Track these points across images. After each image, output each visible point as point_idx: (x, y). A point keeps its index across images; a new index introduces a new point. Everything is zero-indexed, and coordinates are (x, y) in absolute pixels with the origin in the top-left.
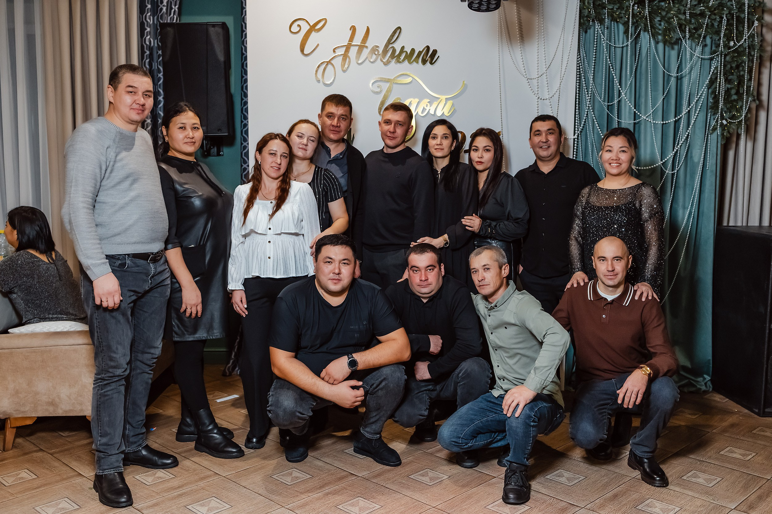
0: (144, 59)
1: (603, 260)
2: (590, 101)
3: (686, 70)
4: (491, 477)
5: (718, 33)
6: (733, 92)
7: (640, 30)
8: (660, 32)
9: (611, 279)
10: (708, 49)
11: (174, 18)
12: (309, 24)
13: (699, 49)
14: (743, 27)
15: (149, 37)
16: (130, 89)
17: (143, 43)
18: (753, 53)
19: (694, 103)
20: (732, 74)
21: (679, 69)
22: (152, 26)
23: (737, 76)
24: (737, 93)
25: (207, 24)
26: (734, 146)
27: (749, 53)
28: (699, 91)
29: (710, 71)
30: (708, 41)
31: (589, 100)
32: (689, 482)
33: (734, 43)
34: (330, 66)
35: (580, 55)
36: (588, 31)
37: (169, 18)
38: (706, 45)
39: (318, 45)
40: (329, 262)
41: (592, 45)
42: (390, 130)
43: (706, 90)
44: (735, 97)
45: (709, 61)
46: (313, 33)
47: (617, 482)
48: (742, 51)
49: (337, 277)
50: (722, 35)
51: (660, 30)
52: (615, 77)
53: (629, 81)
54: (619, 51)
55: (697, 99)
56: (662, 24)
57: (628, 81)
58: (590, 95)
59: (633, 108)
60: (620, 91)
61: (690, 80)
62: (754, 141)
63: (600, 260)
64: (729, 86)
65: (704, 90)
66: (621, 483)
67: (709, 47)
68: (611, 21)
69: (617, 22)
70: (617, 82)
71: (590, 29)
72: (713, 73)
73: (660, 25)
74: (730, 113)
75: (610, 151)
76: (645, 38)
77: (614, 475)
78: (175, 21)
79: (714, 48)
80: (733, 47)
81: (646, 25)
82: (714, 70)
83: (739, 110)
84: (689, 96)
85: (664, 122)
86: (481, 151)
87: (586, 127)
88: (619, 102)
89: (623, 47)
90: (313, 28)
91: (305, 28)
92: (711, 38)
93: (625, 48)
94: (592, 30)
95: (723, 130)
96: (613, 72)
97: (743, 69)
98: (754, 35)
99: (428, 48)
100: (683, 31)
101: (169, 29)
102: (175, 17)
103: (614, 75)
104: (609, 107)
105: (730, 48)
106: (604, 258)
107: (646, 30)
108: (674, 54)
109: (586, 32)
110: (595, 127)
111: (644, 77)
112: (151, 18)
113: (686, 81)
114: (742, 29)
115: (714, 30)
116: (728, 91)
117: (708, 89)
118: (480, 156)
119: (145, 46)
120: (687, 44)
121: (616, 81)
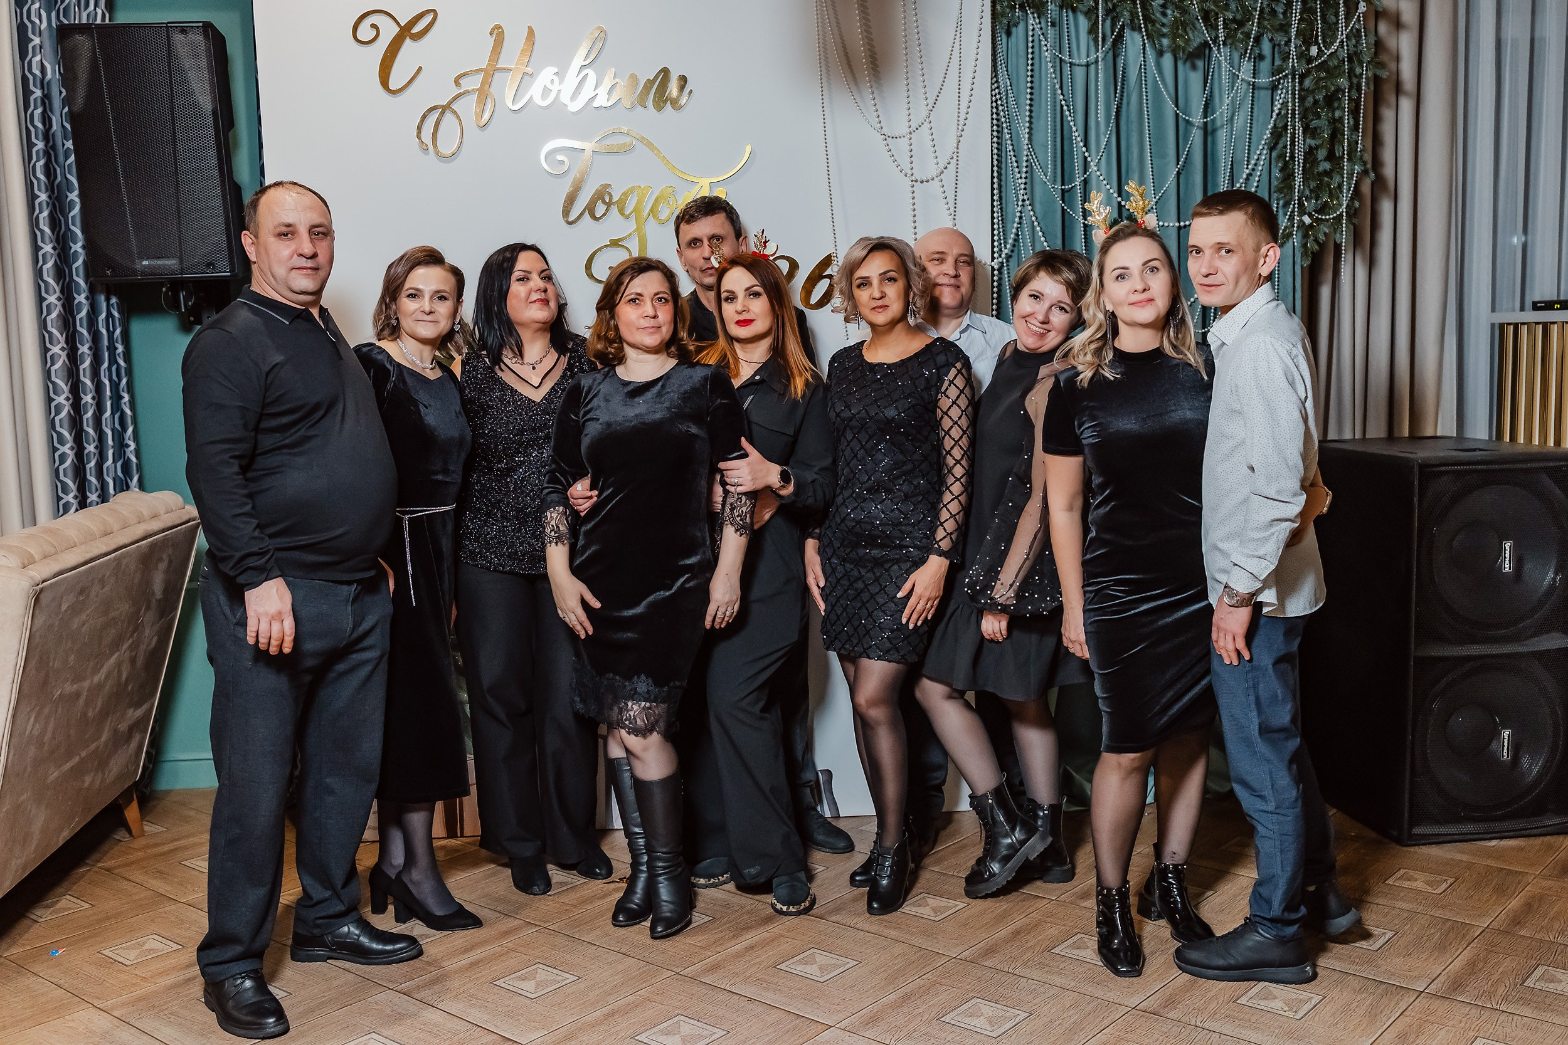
0: (29, 107)
3: (1222, 112)
4: (821, 1027)
5: (1284, 28)
6: (1322, 154)
7: (1123, 27)
8: (1165, 30)
10: (1265, 66)
11: (96, 13)
12: (398, 23)
13: (1247, 66)
14: (1337, 15)
15: (38, 58)
17: (27, 72)
18: (1358, 71)
19: (1241, 181)
20: (1319, 117)
21: (1208, 108)
22: (46, 34)
23: (1329, 121)
24: (1331, 157)
25: (167, 27)
27: (1351, 71)
28: (1252, 152)
29: (1272, 111)
30: (1266, 47)
31: (1023, 186)
32: (1253, 1011)
33: (1319, 49)
34: (448, 116)
35: (997, 82)
36: (1014, 30)
37: (84, 15)
38: (1261, 57)
39: (420, 68)
41: (1022, 60)
43: (1265, 152)
44: (1326, 166)
45: (1270, 92)
46: (408, 41)
47: (1097, 1020)
48: (1336, 67)
50: (1293, 34)
51: (1163, 25)
52: (1074, 129)
53: (1103, 135)
54: (1080, 72)
55: (1247, 171)
56: (1169, 12)
57: (1102, 137)
59: (1116, 195)
60: (1086, 158)
61: (1232, 131)
62: (1371, 259)
64: (1312, 142)
65: (1261, 151)
66: (1106, 1022)
67: (1268, 60)
68: (1061, 7)
69: (1074, 10)
70: (1079, 139)
71: (1016, 25)
72: (1278, 115)
73: (1164, 14)
74: (1317, 201)
76: (1134, 41)
77: (1092, 1005)
78: (99, 21)
79: (1278, 62)
80: (1316, 59)
81: (1134, 16)
82: (1280, 109)
83: (1335, 193)
84: (1232, 165)
85: (1182, 224)
88: (1086, 182)
89: (1088, 65)
90: (406, 32)
91: (389, 31)
92: (1271, 40)
93: (1092, 67)
94: (1021, 26)
95: (1305, 236)
96: (1069, 118)
97: (1340, 105)
98: (1359, 31)
99: (665, 72)
100: (1212, 26)
101: (79, 38)
102: (99, 12)
103: (1072, 123)
104: (1066, 194)
105: (1310, 60)
107: (1135, 28)
108: (1196, 78)
109: (1009, 34)
110: (1036, 237)
111: (1134, 127)
112: (43, 13)
113: (1222, 136)
114: (1333, 18)
115: (1278, 22)
116: (1310, 153)
117: (1271, 149)
119: (31, 78)
120: (1221, 56)
121: (1077, 136)
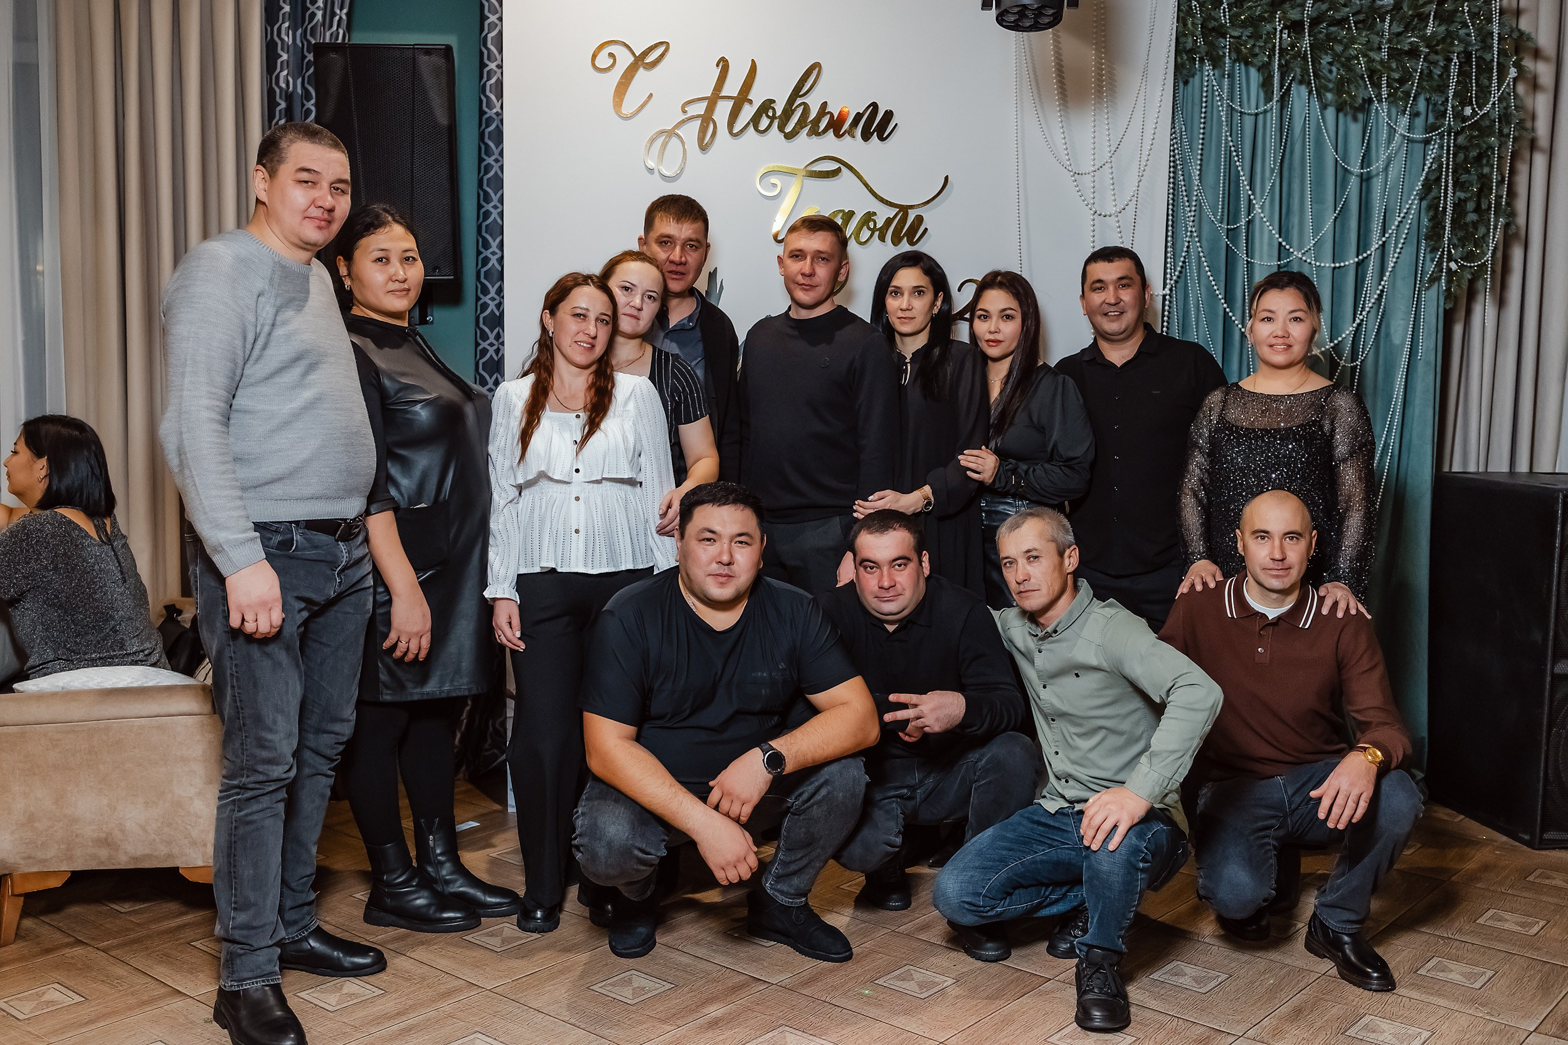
0: (275, 117)
1: (1263, 538)
2: (1193, 221)
3: (1377, 165)
4: (1041, 979)
5: (1442, 88)
6: (1471, 206)
7: (1290, 84)
8: (1331, 86)
9: (1277, 577)
10: (1419, 122)
11: (338, 33)
12: (633, 53)
13: (1404, 121)
14: (1490, 79)
15: (285, 73)
16: (305, 176)
17: (274, 86)
18: (1506, 131)
19: (1393, 227)
20: (1468, 172)
21: (1366, 161)
22: (291, 49)
23: (1478, 176)
24: (1477, 209)
25: (414, 48)
26: (1462, 314)
27: (1500, 131)
28: (1403, 204)
29: (1424, 165)
30: (1422, 105)
31: (1192, 219)
32: (1435, 980)
33: (1473, 109)
34: (674, 140)
35: (1174, 128)
36: (1191, 80)
37: (328, 34)
38: (1417, 114)
39: (651, 95)
40: (709, 540)
41: (1197, 108)
42: (803, 271)
43: (1416, 202)
44: (1472, 217)
45: (1423, 145)
46: (641, 70)
47: (1293, 983)
48: (1487, 127)
49: (725, 570)
50: (1451, 94)
51: (1330, 81)
52: (1242, 173)
53: (1269, 180)
54: (1249, 122)
55: (1399, 219)
56: (1334, 69)
57: (1267, 182)
58: (1193, 209)
59: (1277, 236)
60: (1250, 201)
61: (1386, 181)
62: (1501, 303)
63: (1258, 537)
64: (1462, 195)
65: (1413, 202)
66: (1302, 985)
67: (1423, 117)
68: (1235, 61)
69: (1247, 64)
70: (1246, 183)
71: (1193, 76)
72: (1429, 168)
73: (1330, 71)
74: (1463, 249)
75: (1269, 319)
76: (1300, 95)
77: (1284, 971)
78: (340, 41)
79: (1431, 120)
80: (1469, 118)
81: (1305, 71)
82: (1432, 163)
83: (1481, 242)
84: (1385, 213)
85: (1337, 265)
86: (994, 319)
87: (1186, 272)
88: (1249, 223)
89: (1257, 115)
90: (640, 61)
91: (625, 60)
92: (1428, 100)
93: (1261, 117)
94: (1197, 78)
95: (1449, 282)
96: (1238, 163)
97: (1488, 161)
98: (1509, 94)
99: (874, 106)
100: (1377, 86)
101: (333, 55)
102: (341, 31)
103: (1239, 168)
104: (1230, 232)
105: (1464, 119)
106: (1267, 532)
107: (1304, 81)
108: (1355, 129)
109: (1186, 83)
110: (1202, 272)
111: (1297, 173)
112: (290, 32)
113: (1377, 185)
114: (1486, 82)
115: (1435, 84)
116: (1459, 206)
117: (1421, 200)
118: (993, 329)
119: (278, 91)
120: (1381, 110)
121: (1244, 179)
